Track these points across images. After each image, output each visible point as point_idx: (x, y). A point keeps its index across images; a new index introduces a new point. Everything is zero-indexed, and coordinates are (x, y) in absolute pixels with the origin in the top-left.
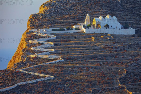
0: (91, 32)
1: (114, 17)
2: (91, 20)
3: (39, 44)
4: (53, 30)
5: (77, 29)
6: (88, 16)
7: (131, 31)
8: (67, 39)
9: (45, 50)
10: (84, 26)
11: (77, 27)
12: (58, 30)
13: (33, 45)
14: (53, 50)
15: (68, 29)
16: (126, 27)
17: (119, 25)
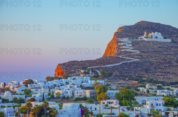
0: (149, 40)
1: (159, 33)
2: (147, 35)
3: (124, 45)
4: (129, 39)
5: (141, 39)
6: (145, 33)
7: (169, 40)
8: (138, 43)
9: (128, 48)
10: (145, 37)
11: (141, 37)
12: (131, 39)
13: (121, 46)
14: (132, 48)
15: (136, 39)
16: (165, 38)
17: (162, 37)
